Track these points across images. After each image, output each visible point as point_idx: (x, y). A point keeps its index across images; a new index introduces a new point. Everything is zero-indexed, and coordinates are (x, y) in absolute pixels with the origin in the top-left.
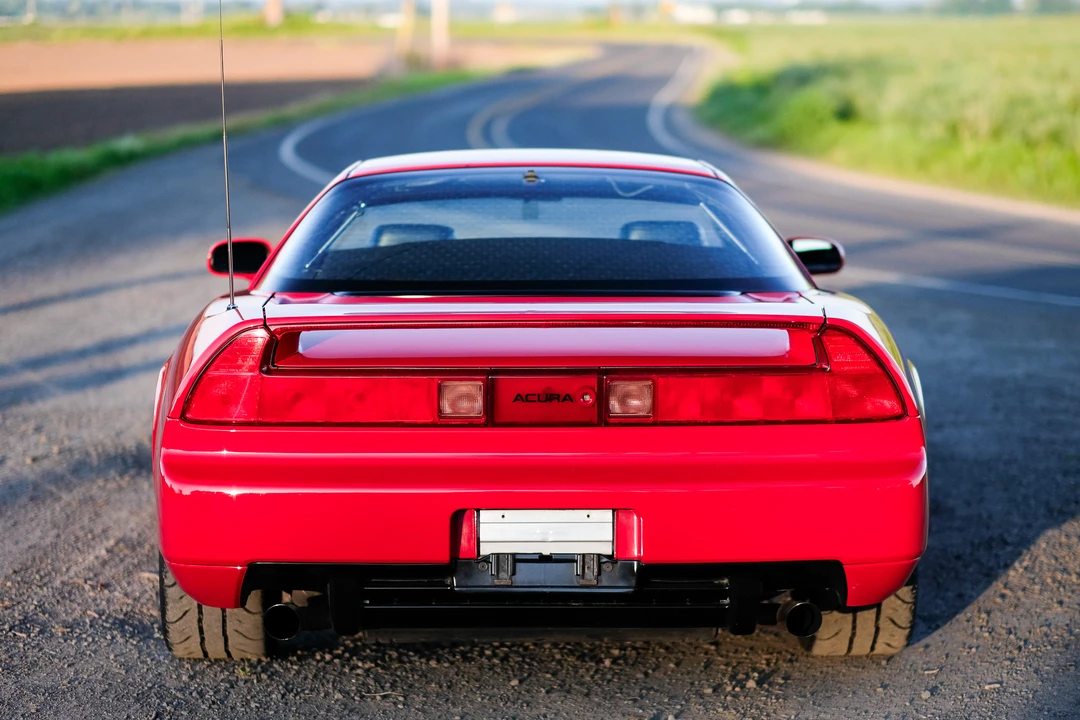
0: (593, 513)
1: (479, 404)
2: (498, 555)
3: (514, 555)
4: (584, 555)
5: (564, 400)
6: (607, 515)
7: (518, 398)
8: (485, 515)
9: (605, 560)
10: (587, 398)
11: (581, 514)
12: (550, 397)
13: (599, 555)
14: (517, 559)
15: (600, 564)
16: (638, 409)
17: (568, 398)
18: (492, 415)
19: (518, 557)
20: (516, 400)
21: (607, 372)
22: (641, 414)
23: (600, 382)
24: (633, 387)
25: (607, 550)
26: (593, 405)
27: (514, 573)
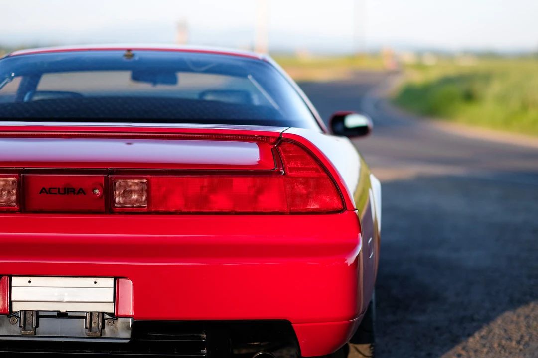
0: (99, 280)
1: (14, 195)
2: (25, 312)
3: (38, 312)
4: (91, 313)
5: (79, 193)
6: (110, 282)
7: (44, 191)
8: (16, 281)
9: (107, 316)
10: (97, 192)
11: (90, 281)
12: (69, 191)
13: (103, 313)
14: (38, 315)
15: (103, 320)
16: (137, 201)
17: (81, 191)
18: (24, 204)
19: (41, 314)
20: (41, 192)
21: (112, 172)
22: (138, 205)
23: (107, 179)
24: (133, 183)
25: (110, 309)
26: (101, 197)
27: (37, 326)
